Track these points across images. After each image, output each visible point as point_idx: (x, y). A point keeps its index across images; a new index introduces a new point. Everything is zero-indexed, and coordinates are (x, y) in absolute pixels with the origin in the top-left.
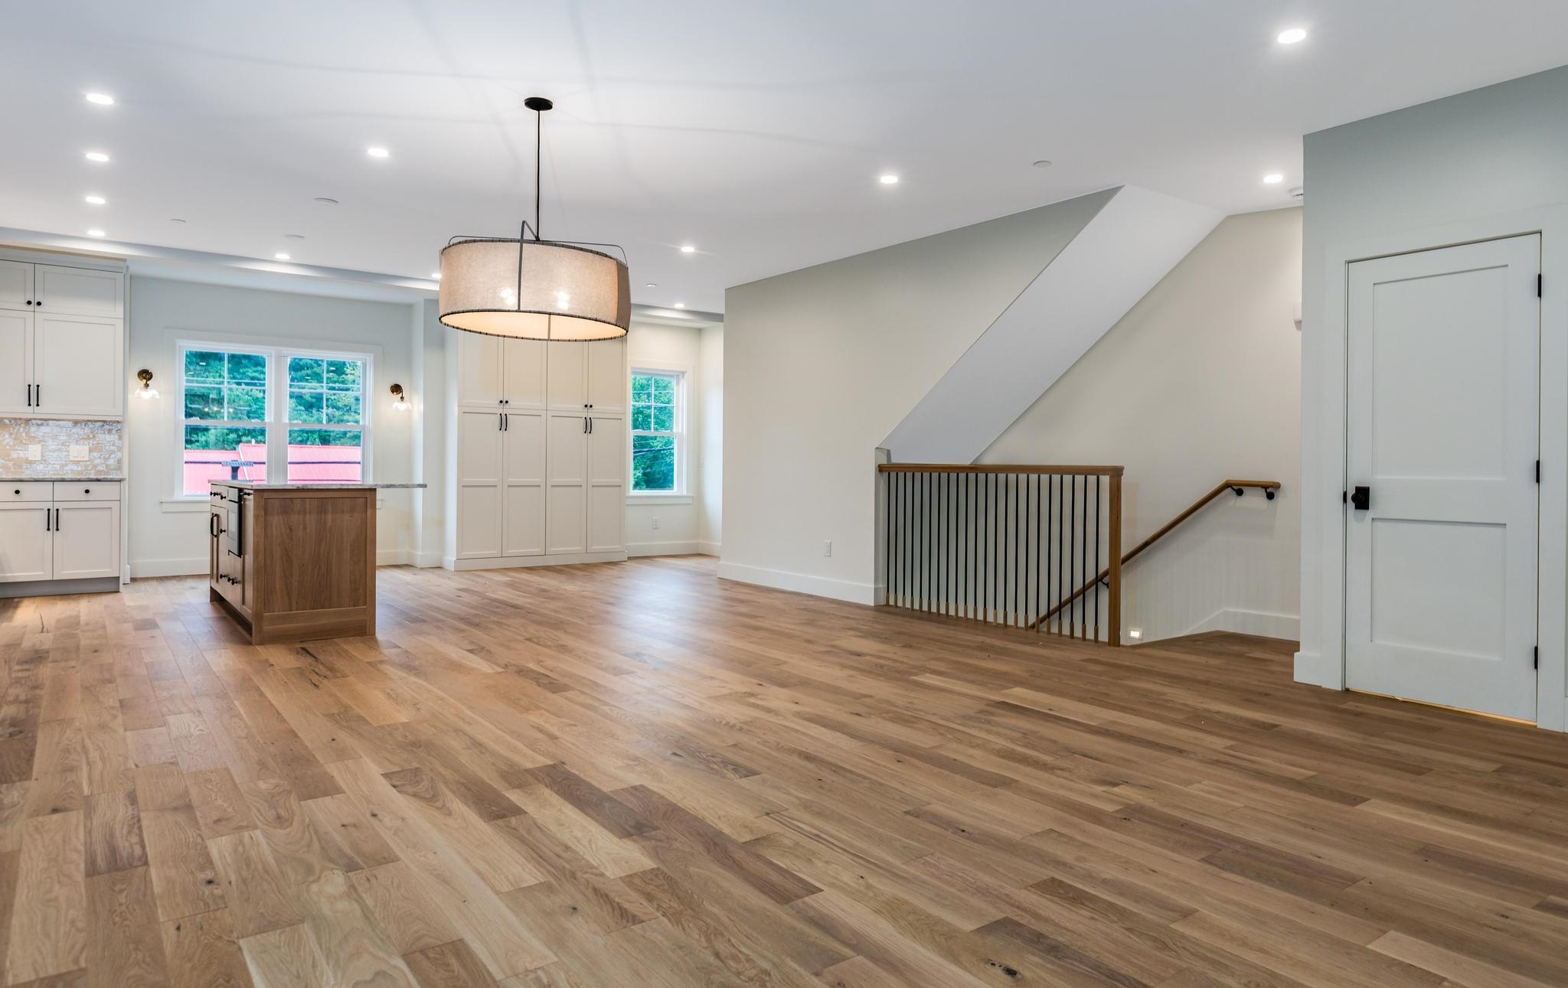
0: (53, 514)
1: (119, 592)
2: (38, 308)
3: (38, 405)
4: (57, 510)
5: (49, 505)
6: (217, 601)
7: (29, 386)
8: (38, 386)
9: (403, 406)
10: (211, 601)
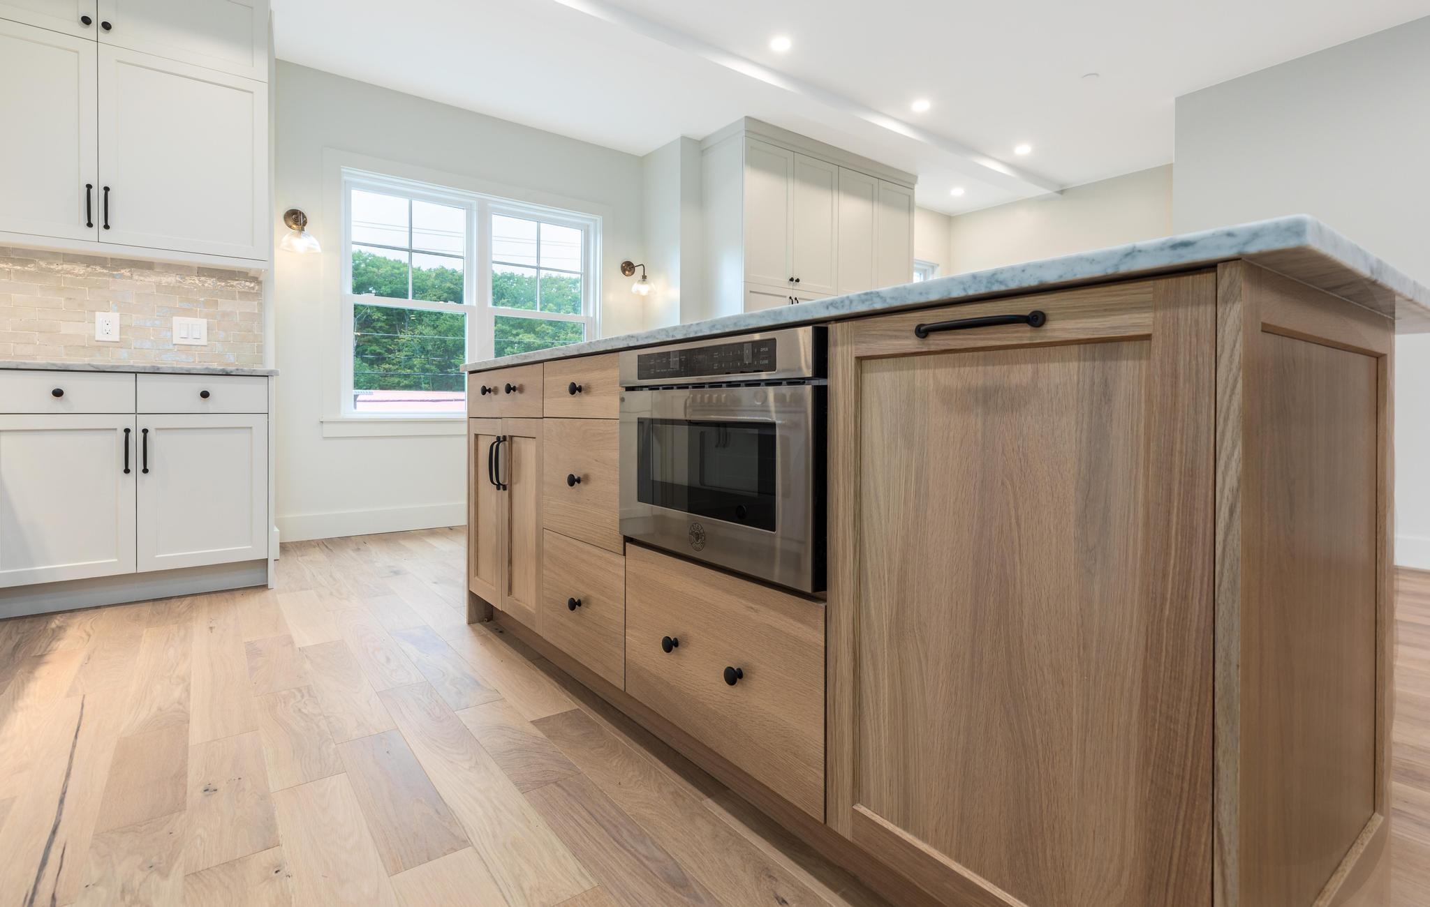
0: (136, 439)
1: (264, 587)
2: (103, 35)
3: (107, 227)
4: (145, 431)
5: (129, 422)
6: (481, 621)
7: (89, 187)
8: (107, 189)
9: (643, 289)
10: (470, 623)
